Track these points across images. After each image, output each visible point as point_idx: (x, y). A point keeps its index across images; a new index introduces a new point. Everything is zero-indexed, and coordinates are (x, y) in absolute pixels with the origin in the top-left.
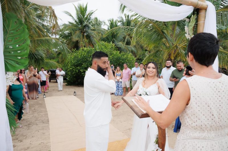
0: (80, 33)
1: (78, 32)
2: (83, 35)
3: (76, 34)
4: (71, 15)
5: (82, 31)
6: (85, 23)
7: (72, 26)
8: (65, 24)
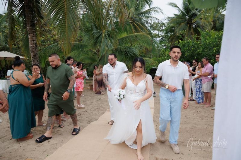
0: (186, 25)
1: (183, 25)
2: (190, 28)
3: (180, 27)
4: (176, 6)
5: (189, 23)
6: (193, 11)
7: (177, 18)
8: (169, 18)
